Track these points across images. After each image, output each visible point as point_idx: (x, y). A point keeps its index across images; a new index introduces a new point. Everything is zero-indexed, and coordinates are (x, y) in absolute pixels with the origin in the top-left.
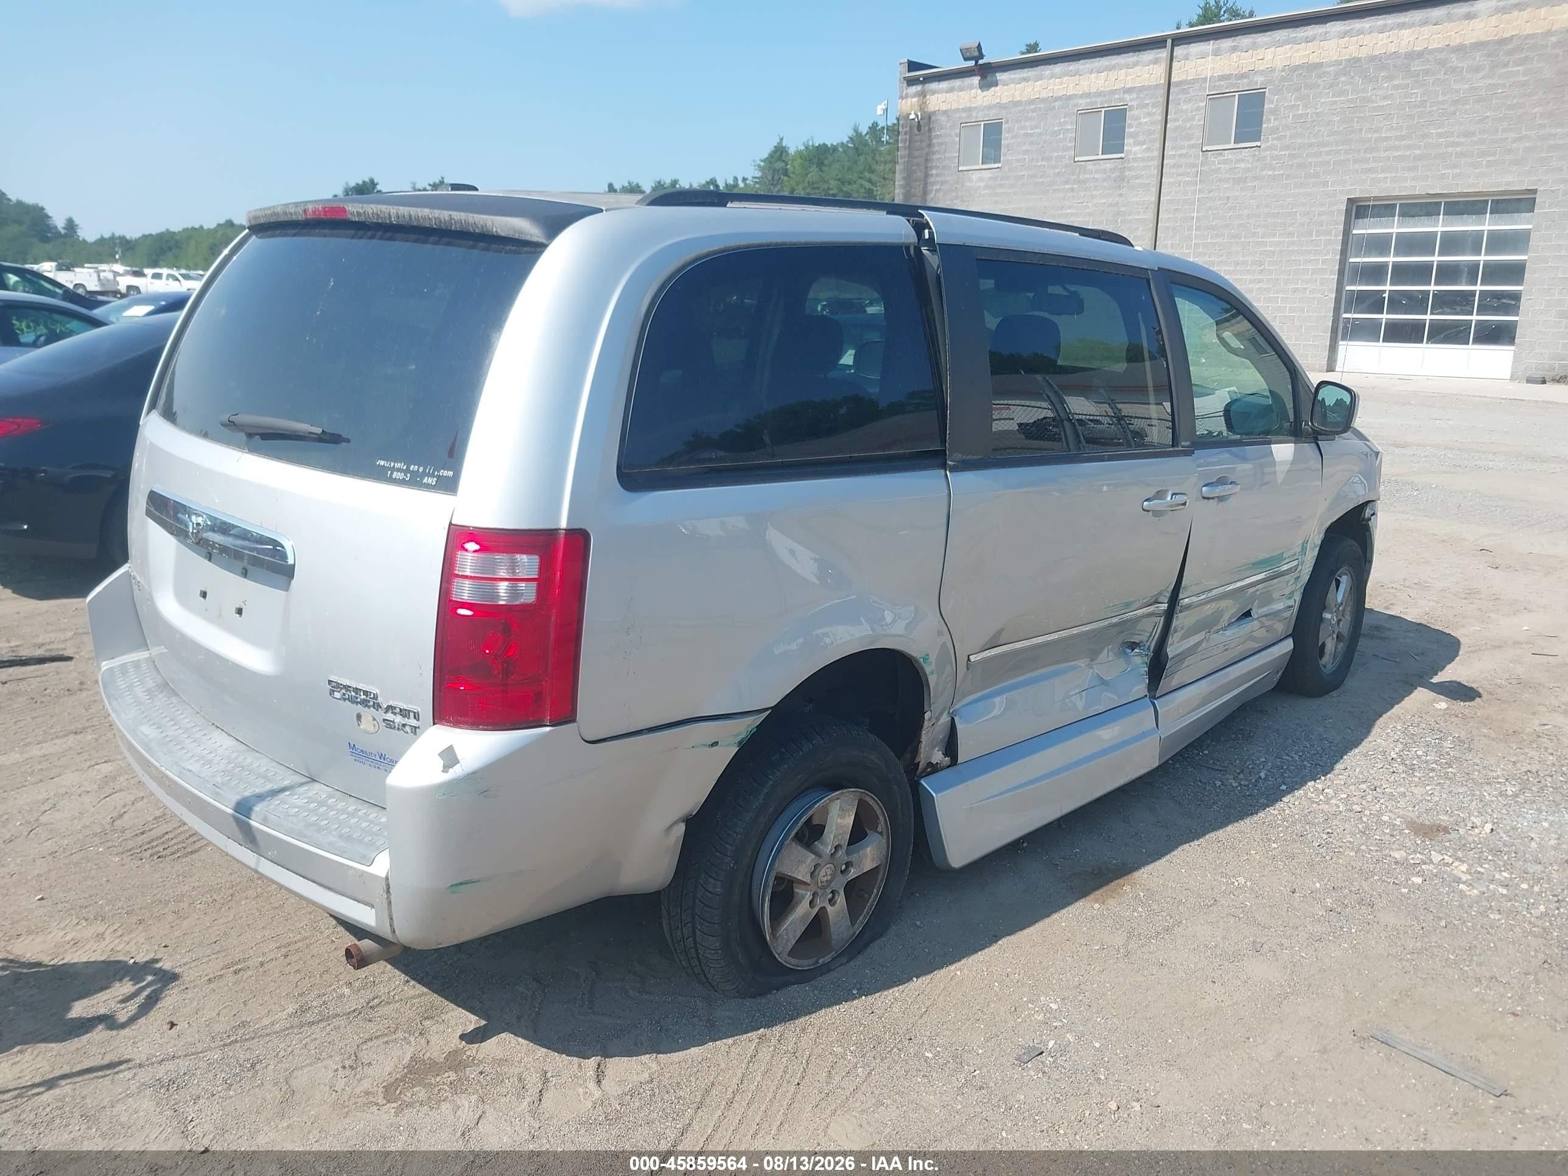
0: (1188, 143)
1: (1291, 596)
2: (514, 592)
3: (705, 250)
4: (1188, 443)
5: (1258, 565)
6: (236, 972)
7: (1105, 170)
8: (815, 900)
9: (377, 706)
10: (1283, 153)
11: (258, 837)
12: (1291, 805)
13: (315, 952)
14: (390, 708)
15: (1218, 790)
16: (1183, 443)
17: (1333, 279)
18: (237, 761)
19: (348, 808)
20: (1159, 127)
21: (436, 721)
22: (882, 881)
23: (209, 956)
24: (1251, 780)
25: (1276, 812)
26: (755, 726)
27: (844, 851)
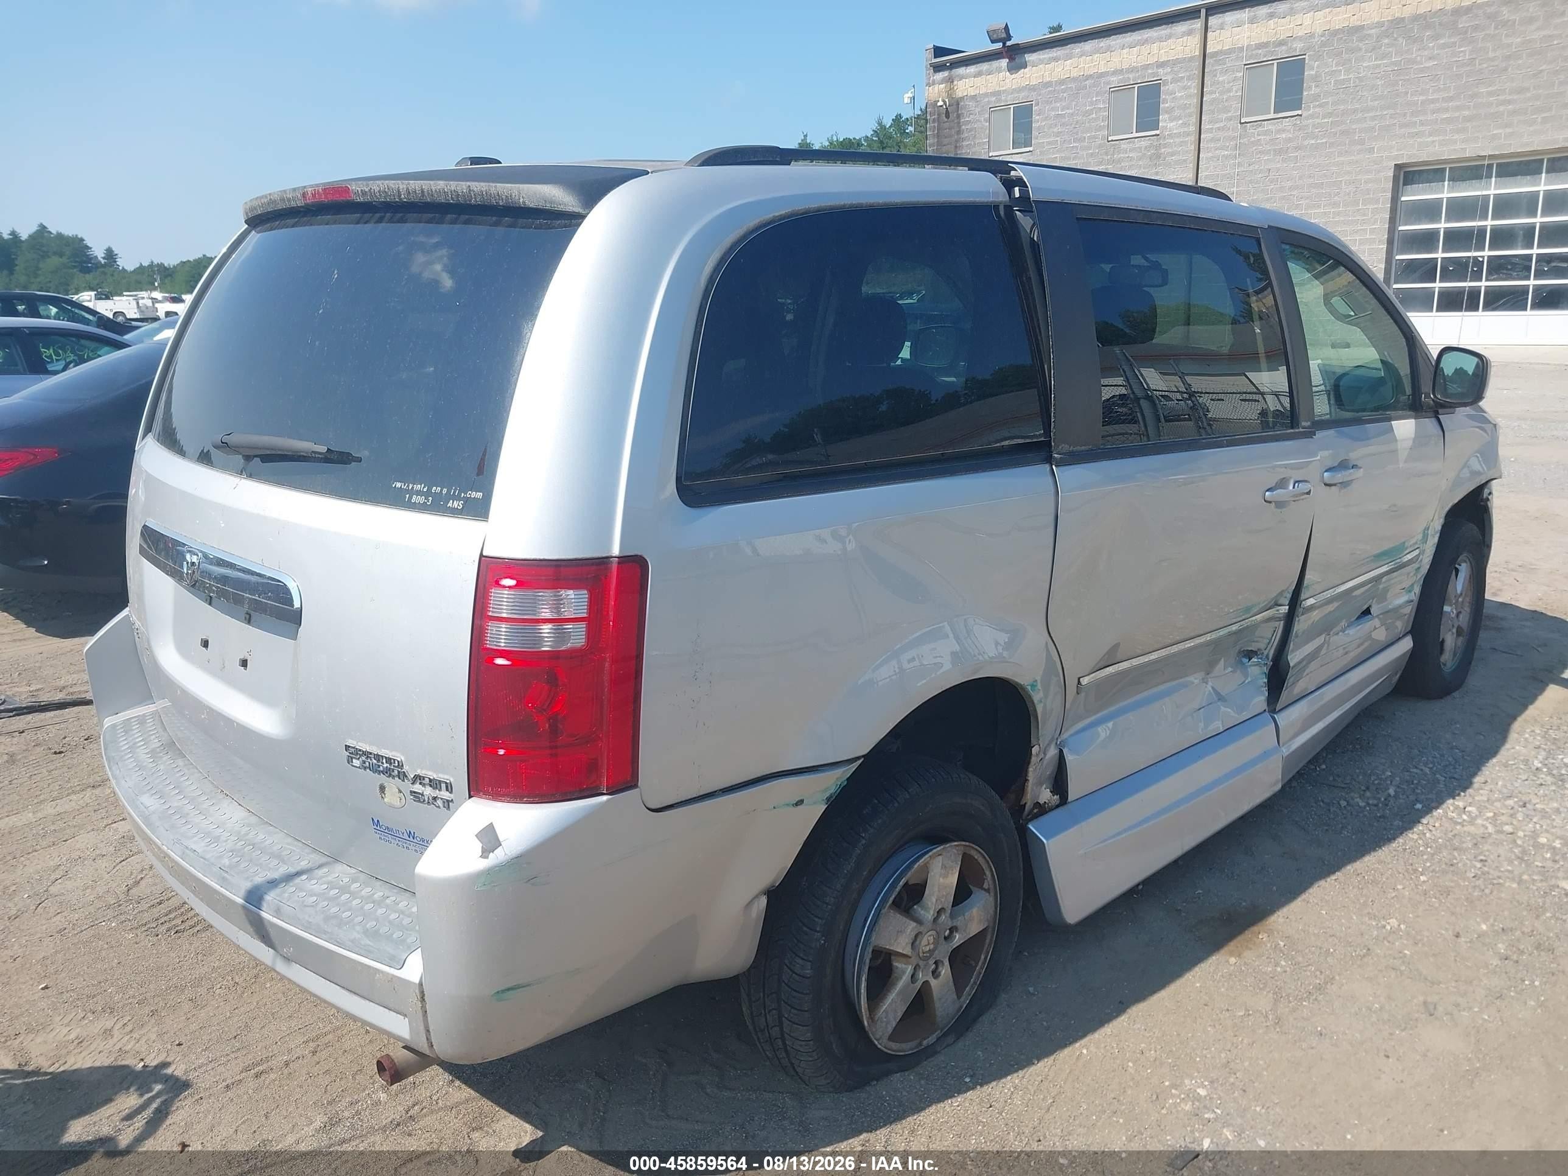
0: (1226, 115)
1: (1410, 590)
2: (560, 636)
3: (769, 216)
4: (1309, 423)
5: (1380, 557)
6: (257, 1076)
7: (1140, 148)
8: (916, 973)
9: (403, 776)
10: (1326, 120)
11: (273, 934)
12: (1431, 828)
13: (347, 1046)
14: (418, 779)
15: (1345, 812)
16: (1304, 424)
17: (1382, 248)
18: (247, 837)
19: (373, 894)
20: (1195, 101)
21: (472, 793)
22: (990, 945)
23: (227, 1055)
24: (1380, 799)
25: (1415, 837)
26: (845, 778)
27: (948, 915)
